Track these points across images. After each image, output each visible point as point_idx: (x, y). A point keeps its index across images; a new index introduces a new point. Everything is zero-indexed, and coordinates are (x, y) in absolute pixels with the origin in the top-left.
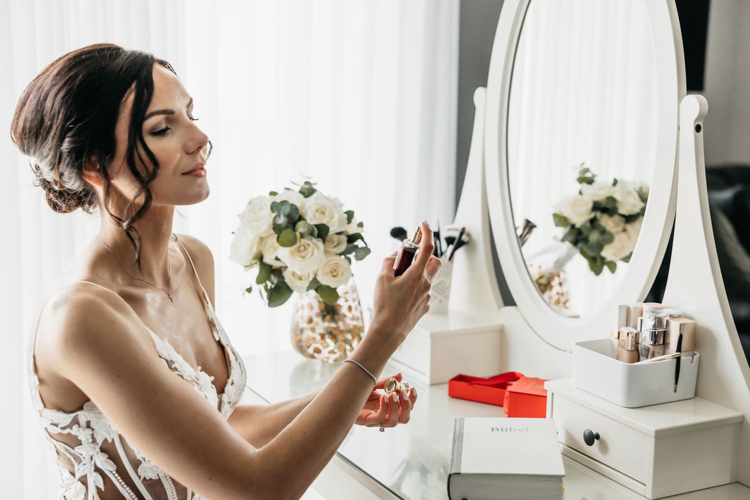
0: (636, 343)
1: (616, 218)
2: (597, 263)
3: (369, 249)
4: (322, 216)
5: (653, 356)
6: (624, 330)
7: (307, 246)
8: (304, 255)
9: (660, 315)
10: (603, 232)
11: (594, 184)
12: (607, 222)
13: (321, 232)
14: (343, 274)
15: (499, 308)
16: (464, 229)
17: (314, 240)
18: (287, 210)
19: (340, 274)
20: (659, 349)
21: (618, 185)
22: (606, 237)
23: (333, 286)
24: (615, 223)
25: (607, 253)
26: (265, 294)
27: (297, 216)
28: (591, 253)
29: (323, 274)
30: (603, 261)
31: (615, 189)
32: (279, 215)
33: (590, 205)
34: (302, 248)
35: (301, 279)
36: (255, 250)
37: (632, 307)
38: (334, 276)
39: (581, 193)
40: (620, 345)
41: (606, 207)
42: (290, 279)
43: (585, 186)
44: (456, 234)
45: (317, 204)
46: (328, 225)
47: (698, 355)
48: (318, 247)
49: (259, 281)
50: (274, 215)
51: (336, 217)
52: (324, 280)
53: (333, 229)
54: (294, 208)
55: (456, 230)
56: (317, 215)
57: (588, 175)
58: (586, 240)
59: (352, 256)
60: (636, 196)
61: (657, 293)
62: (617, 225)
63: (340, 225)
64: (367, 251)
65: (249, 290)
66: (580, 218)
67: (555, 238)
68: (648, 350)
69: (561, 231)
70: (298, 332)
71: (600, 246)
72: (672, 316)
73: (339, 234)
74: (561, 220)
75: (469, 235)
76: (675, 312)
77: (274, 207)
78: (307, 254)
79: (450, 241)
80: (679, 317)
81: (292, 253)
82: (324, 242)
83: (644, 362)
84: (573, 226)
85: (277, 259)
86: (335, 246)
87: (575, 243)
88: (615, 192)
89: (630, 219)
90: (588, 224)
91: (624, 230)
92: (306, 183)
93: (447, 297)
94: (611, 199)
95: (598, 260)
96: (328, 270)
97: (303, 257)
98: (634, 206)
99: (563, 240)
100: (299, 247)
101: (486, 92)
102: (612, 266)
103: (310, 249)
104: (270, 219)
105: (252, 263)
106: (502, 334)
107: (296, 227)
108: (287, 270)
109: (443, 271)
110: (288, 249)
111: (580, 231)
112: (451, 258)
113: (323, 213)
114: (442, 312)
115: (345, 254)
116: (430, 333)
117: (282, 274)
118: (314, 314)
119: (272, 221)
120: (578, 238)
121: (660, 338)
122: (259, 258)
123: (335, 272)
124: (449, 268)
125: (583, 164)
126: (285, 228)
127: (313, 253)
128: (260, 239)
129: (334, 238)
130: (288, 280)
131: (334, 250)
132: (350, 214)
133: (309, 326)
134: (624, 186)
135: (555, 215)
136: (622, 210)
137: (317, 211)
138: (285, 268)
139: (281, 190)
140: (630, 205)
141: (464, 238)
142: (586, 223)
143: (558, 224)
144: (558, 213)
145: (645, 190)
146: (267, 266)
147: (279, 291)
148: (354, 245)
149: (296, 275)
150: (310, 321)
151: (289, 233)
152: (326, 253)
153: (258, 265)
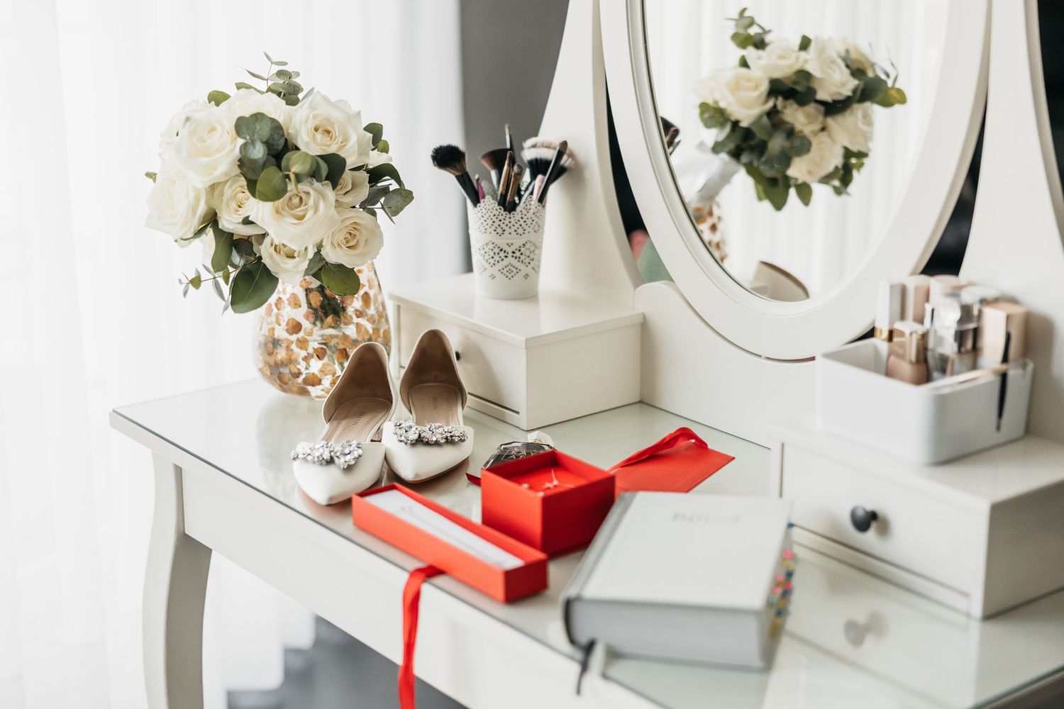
1: (811, 108)
2: (776, 188)
4: (327, 139)
5: (956, 372)
6: (903, 327)
7: (304, 196)
8: (302, 213)
10: (791, 133)
11: (768, 49)
12: (797, 117)
13: (332, 168)
14: (366, 241)
16: (564, 144)
17: (316, 184)
18: (265, 131)
19: (362, 243)
20: (967, 360)
21: (812, 47)
22: (797, 143)
23: (349, 264)
24: (808, 116)
26: (226, 289)
27: (282, 142)
28: (769, 173)
29: (333, 244)
30: (789, 183)
31: (803, 54)
32: (253, 142)
33: (765, 87)
34: (296, 201)
35: (291, 256)
36: (202, 209)
37: (911, 287)
38: (351, 247)
39: (744, 63)
40: (892, 352)
41: (793, 89)
42: (271, 257)
43: (750, 52)
44: (550, 155)
45: (315, 117)
46: (342, 154)
47: (1030, 366)
48: (323, 196)
49: (220, 264)
50: (241, 141)
51: (353, 139)
52: (333, 256)
53: (351, 162)
54: (277, 127)
55: (548, 147)
56: (319, 136)
57: (755, 31)
58: (761, 148)
59: (378, 208)
60: (842, 65)
62: (811, 120)
63: (362, 153)
66: (748, 109)
67: (701, 145)
68: (947, 361)
69: (713, 135)
70: (270, 346)
71: (786, 159)
72: (984, 302)
73: (359, 168)
74: (713, 115)
75: (571, 155)
76: (990, 293)
77: (242, 126)
78: (306, 210)
79: (538, 167)
81: (278, 212)
82: (334, 186)
84: (735, 124)
85: (247, 221)
87: (736, 154)
88: (806, 61)
89: (834, 108)
90: (765, 119)
91: (823, 129)
94: (804, 75)
95: (780, 182)
96: (341, 237)
97: (300, 218)
98: (843, 85)
99: (716, 148)
100: (290, 199)
102: (805, 193)
103: (311, 202)
104: (233, 150)
105: (199, 233)
106: (645, 333)
107: (284, 163)
108: (267, 241)
109: (529, 222)
110: (269, 205)
111: (748, 134)
112: (542, 199)
113: (328, 132)
114: (528, 295)
115: (367, 205)
116: (525, 339)
117: (255, 249)
118: (301, 314)
119: (237, 153)
120: (745, 145)
121: (969, 338)
122: (212, 220)
123: (352, 239)
124: (539, 216)
125: (744, 10)
126: (264, 166)
127: (316, 209)
128: (213, 187)
129: (347, 176)
130: (266, 260)
131: (348, 200)
132: (375, 131)
133: (294, 337)
134: (822, 51)
135: (704, 107)
136: (822, 95)
137: (316, 130)
138: (264, 236)
139: (230, 90)
140: (836, 83)
141: (565, 161)
142: (759, 118)
143: (708, 124)
144: (710, 101)
145: (853, 55)
146: (225, 236)
147: (251, 280)
148: (381, 187)
149: (283, 249)
150: (296, 326)
151: (271, 174)
152: (338, 206)
153: (210, 234)
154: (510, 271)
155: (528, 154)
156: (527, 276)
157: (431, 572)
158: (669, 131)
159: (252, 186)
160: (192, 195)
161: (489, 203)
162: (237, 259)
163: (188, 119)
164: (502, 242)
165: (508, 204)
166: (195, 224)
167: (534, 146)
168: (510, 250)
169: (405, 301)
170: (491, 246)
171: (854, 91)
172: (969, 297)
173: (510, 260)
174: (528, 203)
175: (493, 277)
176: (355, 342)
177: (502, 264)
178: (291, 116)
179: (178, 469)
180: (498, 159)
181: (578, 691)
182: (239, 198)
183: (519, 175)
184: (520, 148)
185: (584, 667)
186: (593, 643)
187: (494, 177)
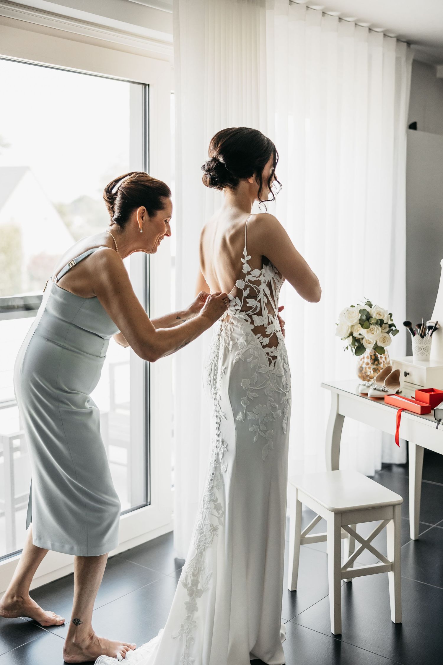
3: (398, 330)
4: (380, 316)
7: (374, 329)
8: (373, 333)
13: (381, 323)
14: (388, 341)
16: (437, 322)
17: (377, 326)
18: (366, 313)
19: (387, 341)
23: (383, 347)
26: (354, 350)
27: (369, 316)
29: (380, 341)
32: (363, 316)
34: (372, 330)
35: (370, 343)
36: (349, 331)
38: (384, 342)
42: (365, 343)
44: (434, 325)
45: (377, 311)
46: (383, 319)
48: (378, 329)
49: (353, 344)
50: (360, 315)
51: (386, 316)
52: (380, 344)
53: (385, 321)
54: (368, 313)
55: (433, 323)
56: (378, 315)
59: (390, 334)
63: (388, 320)
64: (397, 331)
65: (347, 348)
70: (361, 369)
73: (387, 323)
75: (439, 325)
77: (361, 311)
78: (374, 332)
79: (430, 328)
81: (368, 332)
82: (381, 327)
85: (360, 334)
86: (383, 330)
92: (368, 301)
93: (429, 354)
96: (382, 339)
100: (370, 329)
103: (375, 330)
104: (358, 317)
105: (348, 337)
107: (370, 321)
108: (364, 339)
109: (428, 341)
110: (366, 330)
112: (431, 335)
113: (380, 314)
114: (427, 360)
115: (388, 333)
116: (426, 367)
117: (361, 341)
118: (369, 361)
119: (359, 318)
122: (351, 334)
123: (384, 340)
124: (430, 340)
126: (365, 321)
127: (376, 332)
128: (352, 326)
129: (384, 325)
131: (383, 331)
132: (391, 315)
133: (368, 366)
137: (377, 314)
138: (363, 338)
139: (356, 305)
141: (437, 326)
146: (354, 338)
147: (360, 349)
148: (391, 329)
149: (368, 342)
150: (368, 364)
151: (367, 323)
152: (381, 332)
153: (351, 337)
154: (422, 354)
155: (428, 324)
156: (427, 355)
157: (403, 410)
159: (362, 326)
160: (347, 328)
161: (417, 336)
162: (357, 344)
163: (347, 310)
164: (421, 346)
165: (423, 336)
166: (348, 334)
167: (429, 323)
168: (423, 348)
169: (395, 361)
170: (418, 347)
173: (422, 351)
174: (428, 336)
175: (418, 355)
176: (382, 369)
177: (420, 352)
178: (371, 311)
179: (338, 395)
180: (419, 326)
181: (437, 428)
182: (358, 329)
183: (425, 329)
184: (426, 323)
185: (439, 423)
186: (440, 420)
187: (418, 330)
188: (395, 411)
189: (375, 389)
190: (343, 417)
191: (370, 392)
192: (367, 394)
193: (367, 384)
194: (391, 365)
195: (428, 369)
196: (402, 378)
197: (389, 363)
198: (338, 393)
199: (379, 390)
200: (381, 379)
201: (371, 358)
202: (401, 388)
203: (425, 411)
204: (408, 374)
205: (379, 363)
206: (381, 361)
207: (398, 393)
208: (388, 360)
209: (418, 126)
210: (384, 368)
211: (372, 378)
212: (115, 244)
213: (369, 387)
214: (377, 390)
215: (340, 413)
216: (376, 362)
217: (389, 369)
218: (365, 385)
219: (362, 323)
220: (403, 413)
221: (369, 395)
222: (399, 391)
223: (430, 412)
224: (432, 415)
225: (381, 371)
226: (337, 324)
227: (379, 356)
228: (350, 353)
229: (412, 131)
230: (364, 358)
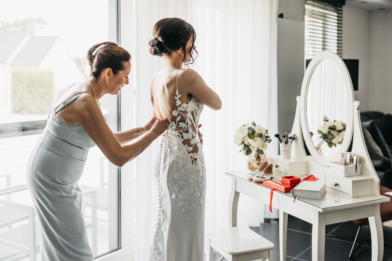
0: (346, 162)
1: (336, 131)
2: (330, 144)
4: (260, 131)
5: (350, 165)
6: (343, 159)
9: (351, 155)
10: (332, 135)
11: (329, 122)
12: (333, 132)
13: (261, 135)
14: (265, 147)
15: (306, 156)
16: (295, 135)
17: (258, 137)
18: (252, 130)
19: (264, 147)
20: (351, 163)
21: (336, 122)
22: (333, 137)
23: (262, 150)
24: (335, 132)
25: (334, 141)
26: (245, 152)
27: (254, 131)
28: (329, 141)
29: (260, 147)
30: (332, 143)
31: (334, 123)
32: (250, 131)
33: (328, 128)
34: (255, 140)
37: (344, 153)
39: (325, 124)
40: (341, 162)
41: (333, 128)
43: (326, 122)
44: (293, 136)
45: (258, 128)
46: (262, 133)
47: (361, 164)
49: (244, 148)
50: (248, 131)
51: (264, 132)
52: (260, 149)
53: (263, 135)
54: (253, 129)
55: (292, 135)
56: (259, 131)
57: (326, 119)
58: (328, 138)
59: (267, 142)
60: (341, 125)
61: (350, 150)
62: (336, 133)
63: (265, 134)
64: (271, 140)
65: (241, 151)
66: (325, 131)
67: (318, 137)
68: (349, 163)
69: (320, 135)
70: (250, 164)
71: (332, 140)
72: (354, 155)
73: (265, 136)
74: (320, 132)
75: (296, 136)
76: (355, 154)
77: (249, 129)
79: (291, 138)
80: (356, 155)
81: (253, 141)
82: (261, 138)
83: (347, 166)
84: (323, 134)
85: (248, 143)
86: (262, 139)
87: (324, 139)
88: (335, 124)
89: (340, 131)
90: (328, 133)
91: (338, 135)
92: (253, 122)
93: (290, 154)
94: (334, 126)
95: (331, 143)
96: (262, 145)
97: (256, 142)
98: (341, 128)
99: (320, 138)
101: (300, 97)
102: (335, 145)
103: (258, 140)
105: (241, 144)
106: (307, 163)
107: (254, 134)
108: (251, 146)
109: (289, 146)
110: (252, 140)
111: (325, 135)
112: (291, 143)
113: (260, 130)
114: (289, 158)
115: (265, 141)
116: (288, 163)
117: (249, 147)
118: (255, 158)
119: (248, 133)
120: (325, 137)
121: (352, 160)
122: (243, 142)
123: (263, 146)
124: (291, 145)
125: (325, 116)
126: (251, 134)
127: (258, 141)
128: (244, 138)
129: (263, 137)
130: (251, 148)
132: (267, 130)
133: (254, 162)
134: (337, 122)
135: (318, 131)
136: (337, 129)
137: (259, 130)
138: (250, 145)
139: (246, 125)
140: (340, 127)
142: (327, 133)
143: (319, 133)
144: (319, 130)
145: (343, 123)
146: (245, 145)
147: (248, 151)
148: (267, 139)
149: (253, 147)
150: (253, 160)
151: (252, 136)
152: (261, 141)
153: (243, 144)
155: (290, 136)
157: (275, 189)
158: (311, 134)
159: (250, 137)
160: (241, 138)
161: (283, 143)
162: (246, 148)
163: (241, 128)
164: (285, 149)
165: (286, 143)
166: (241, 143)
167: (290, 135)
168: (286, 150)
169: (270, 158)
170: (283, 150)
171: (343, 129)
172: (352, 154)
173: (286, 152)
174: (289, 142)
175: (284, 155)
176: (262, 163)
177: (285, 153)
178: (255, 128)
179: (236, 180)
180: (284, 137)
181: (294, 202)
182: (248, 139)
183: (288, 139)
184: (288, 135)
185: (295, 199)
186: (296, 196)
187: (284, 139)
188: (269, 191)
189: (257, 176)
190: (239, 193)
191: (255, 178)
192: (252, 180)
193: (253, 173)
194: (268, 161)
195: (290, 164)
196: (274, 169)
197: (266, 160)
198: (236, 179)
199: (260, 177)
200: (261, 169)
201: (256, 157)
202: (273, 175)
203: (287, 191)
204: (278, 166)
205: (260, 160)
206: (262, 158)
207: (271, 178)
208: (266, 158)
209: (284, 16)
210: (263, 163)
211: (256, 169)
212: (93, 90)
213: (254, 175)
214: (259, 177)
215: (237, 191)
216: (259, 159)
217: (266, 164)
218: (251, 174)
219: (249, 136)
220: (274, 192)
221: (254, 180)
222: (272, 177)
223: (290, 191)
224: (291, 193)
225: (262, 164)
226: (235, 136)
227: (260, 155)
228: (243, 153)
229: (280, 19)
230: (251, 157)
